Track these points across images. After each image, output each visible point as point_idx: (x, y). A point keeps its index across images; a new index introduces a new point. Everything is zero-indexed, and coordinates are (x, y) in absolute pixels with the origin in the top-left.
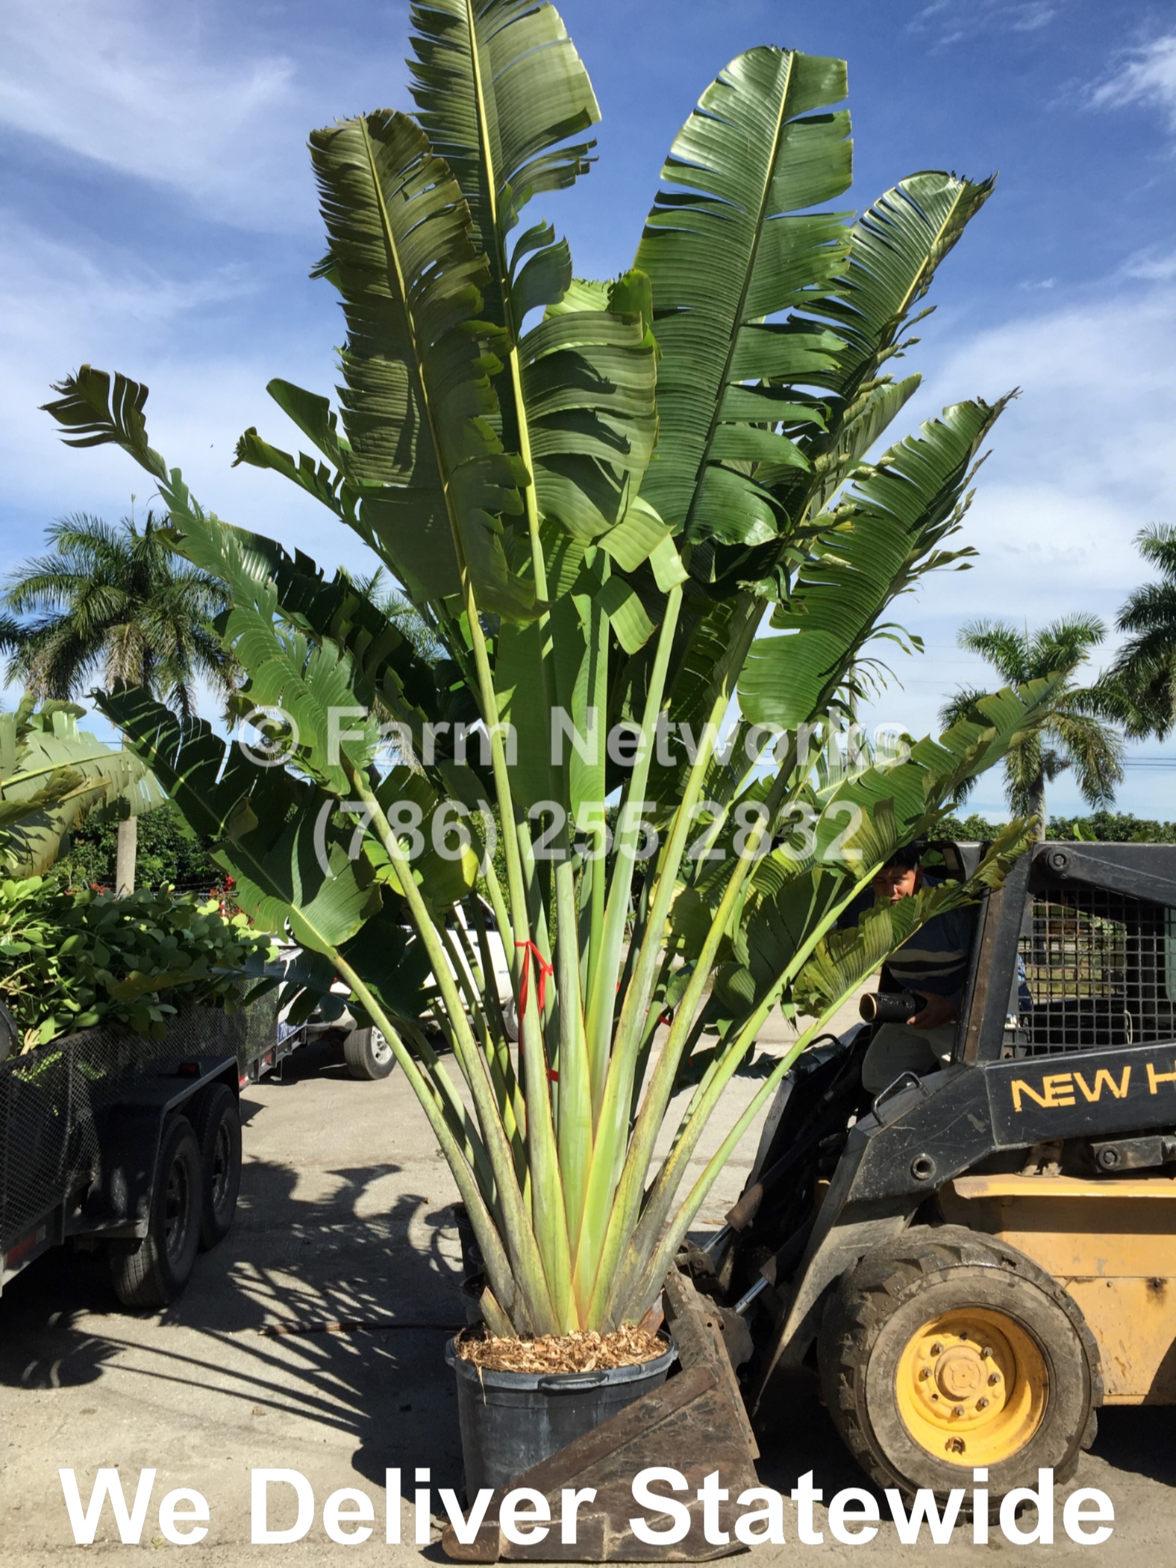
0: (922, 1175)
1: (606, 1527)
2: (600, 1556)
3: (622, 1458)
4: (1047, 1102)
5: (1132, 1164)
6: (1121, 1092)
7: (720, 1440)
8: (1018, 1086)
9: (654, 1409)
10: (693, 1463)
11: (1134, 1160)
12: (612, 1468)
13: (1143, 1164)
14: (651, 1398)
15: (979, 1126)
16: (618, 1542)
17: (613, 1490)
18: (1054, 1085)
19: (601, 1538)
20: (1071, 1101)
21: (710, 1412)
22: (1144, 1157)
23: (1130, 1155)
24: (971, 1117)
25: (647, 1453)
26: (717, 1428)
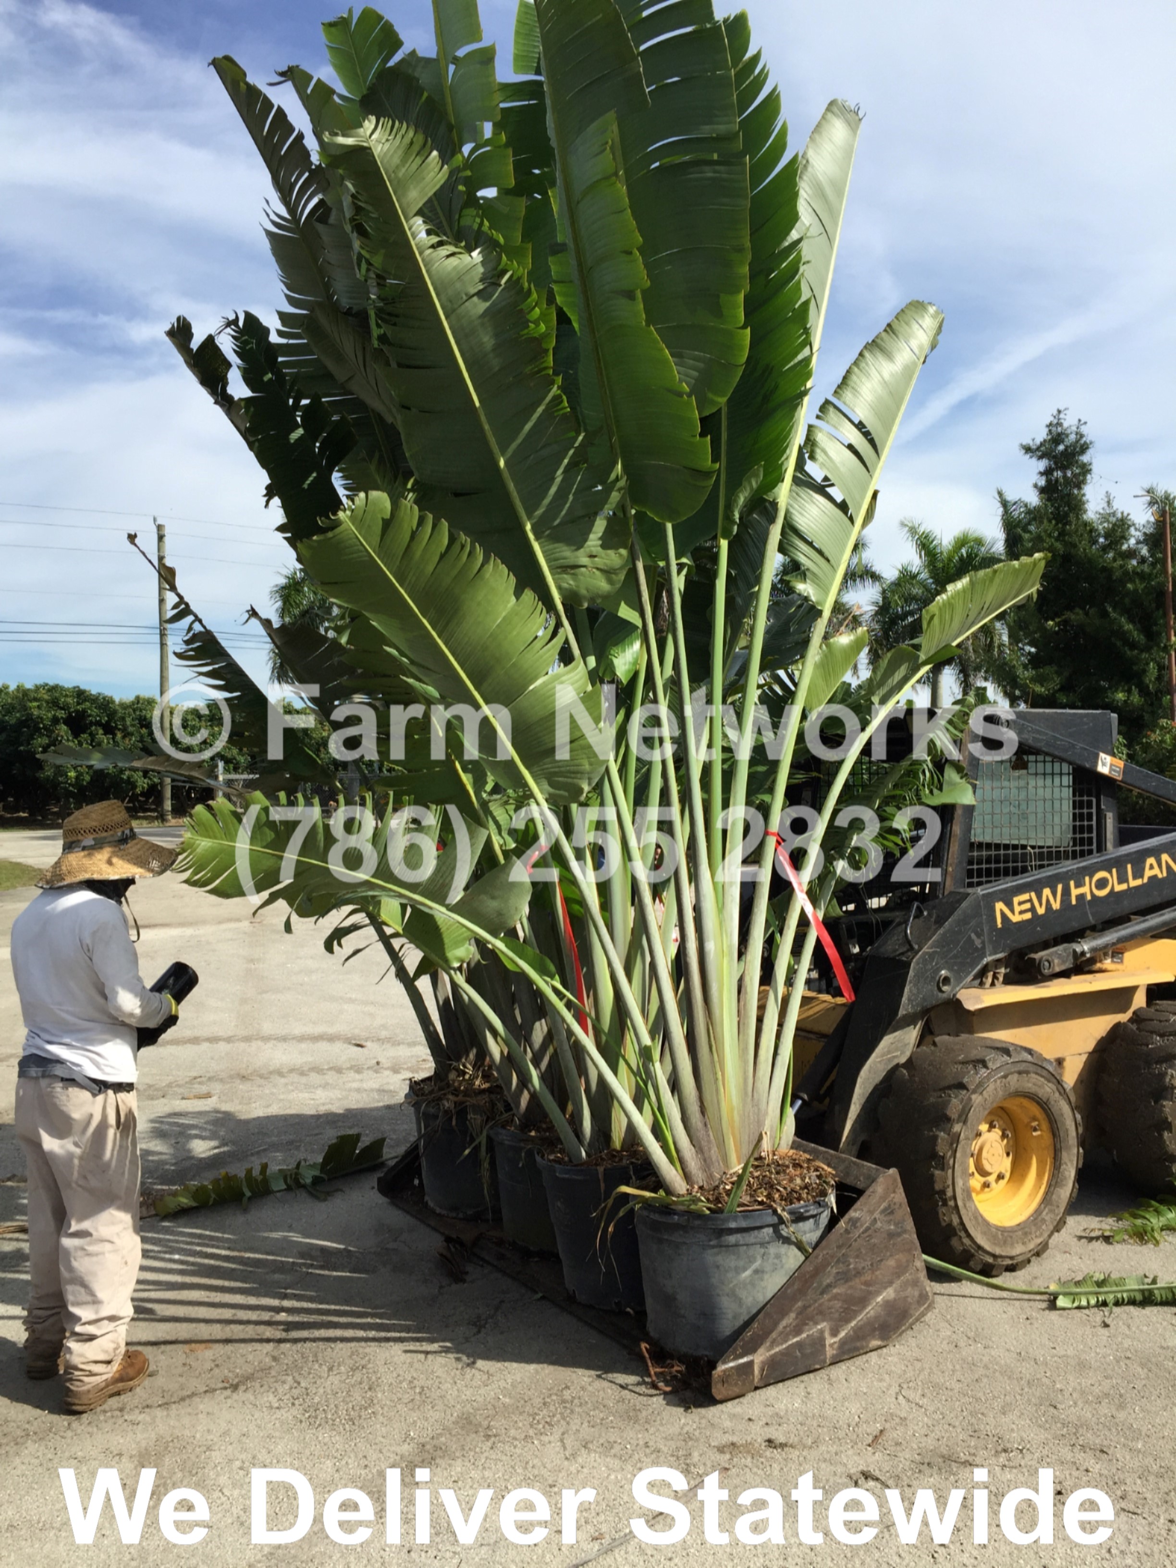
0: (945, 988)
1: (827, 1334)
2: (825, 1361)
3: (834, 1271)
4: (1016, 918)
5: (1057, 969)
6: (1056, 905)
7: (899, 1235)
8: (1000, 906)
9: (858, 1219)
10: (881, 1260)
11: (1059, 965)
12: (828, 1281)
13: (1063, 968)
14: (855, 1211)
15: (978, 943)
16: (836, 1346)
17: (829, 1300)
18: (1020, 903)
19: (824, 1346)
20: (1028, 916)
21: (892, 1213)
22: (1064, 962)
23: (1056, 961)
24: (973, 936)
25: (851, 1260)
26: (896, 1225)
